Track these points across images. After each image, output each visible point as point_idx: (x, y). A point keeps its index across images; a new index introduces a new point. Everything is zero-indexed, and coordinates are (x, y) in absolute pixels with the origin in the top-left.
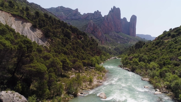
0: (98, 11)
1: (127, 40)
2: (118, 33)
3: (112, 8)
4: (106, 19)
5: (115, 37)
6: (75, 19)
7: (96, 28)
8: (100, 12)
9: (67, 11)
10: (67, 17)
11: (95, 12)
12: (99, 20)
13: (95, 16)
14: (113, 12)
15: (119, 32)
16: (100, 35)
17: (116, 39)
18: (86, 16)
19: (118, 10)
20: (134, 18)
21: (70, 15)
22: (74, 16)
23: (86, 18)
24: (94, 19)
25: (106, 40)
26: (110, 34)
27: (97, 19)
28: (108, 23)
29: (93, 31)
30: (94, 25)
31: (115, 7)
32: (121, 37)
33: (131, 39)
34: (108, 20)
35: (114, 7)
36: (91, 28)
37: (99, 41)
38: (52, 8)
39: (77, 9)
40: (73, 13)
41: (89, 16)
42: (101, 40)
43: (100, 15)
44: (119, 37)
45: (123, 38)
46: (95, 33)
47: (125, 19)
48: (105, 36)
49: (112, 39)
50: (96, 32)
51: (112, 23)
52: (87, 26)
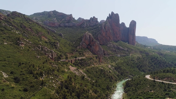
0: (94, 17)
1: (127, 51)
2: (116, 42)
3: (110, 14)
4: (104, 28)
5: (114, 49)
6: (69, 27)
7: (92, 41)
8: (97, 19)
9: (60, 16)
10: (60, 24)
11: (91, 18)
12: (95, 28)
13: (91, 23)
14: (111, 18)
15: (118, 41)
16: (97, 49)
17: (115, 50)
18: (81, 23)
19: (117, 15)
20: (133, 24)
21: (63, 21)
22: (68, 23)
23: (81, 25)
24: (90, 26)
25: (105, 54)
26: (108, 45)
27: (93, 26)
28: (107, 32)
29: (89, 45)
30: (89, 37)
31: (114, 13)
32: (121, 48)
33: (132, 50)
34: (106, 28)
35: (112, 13)
36: (87, 41)
37: (96, 58)
38: (45, 12)
39: (71, 15)
40: (67, 19)
41: (84, 23)
42: (98, 57)
43: (97, 21)
44: (119, 49)
45: (123, 50)
46: (91, 47)
47: (123, 24)
48: (102, 49)
49: (110, 52)
50: (93, 46)
51: (111, 31)
52: (82, 40)
